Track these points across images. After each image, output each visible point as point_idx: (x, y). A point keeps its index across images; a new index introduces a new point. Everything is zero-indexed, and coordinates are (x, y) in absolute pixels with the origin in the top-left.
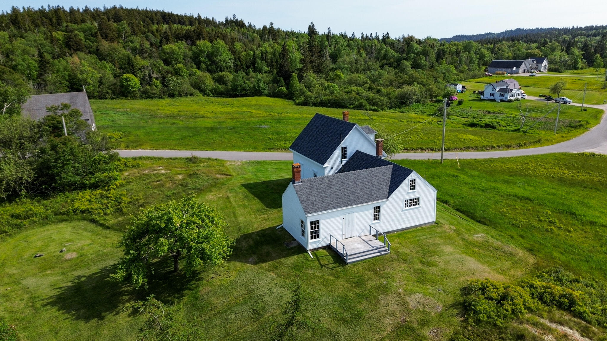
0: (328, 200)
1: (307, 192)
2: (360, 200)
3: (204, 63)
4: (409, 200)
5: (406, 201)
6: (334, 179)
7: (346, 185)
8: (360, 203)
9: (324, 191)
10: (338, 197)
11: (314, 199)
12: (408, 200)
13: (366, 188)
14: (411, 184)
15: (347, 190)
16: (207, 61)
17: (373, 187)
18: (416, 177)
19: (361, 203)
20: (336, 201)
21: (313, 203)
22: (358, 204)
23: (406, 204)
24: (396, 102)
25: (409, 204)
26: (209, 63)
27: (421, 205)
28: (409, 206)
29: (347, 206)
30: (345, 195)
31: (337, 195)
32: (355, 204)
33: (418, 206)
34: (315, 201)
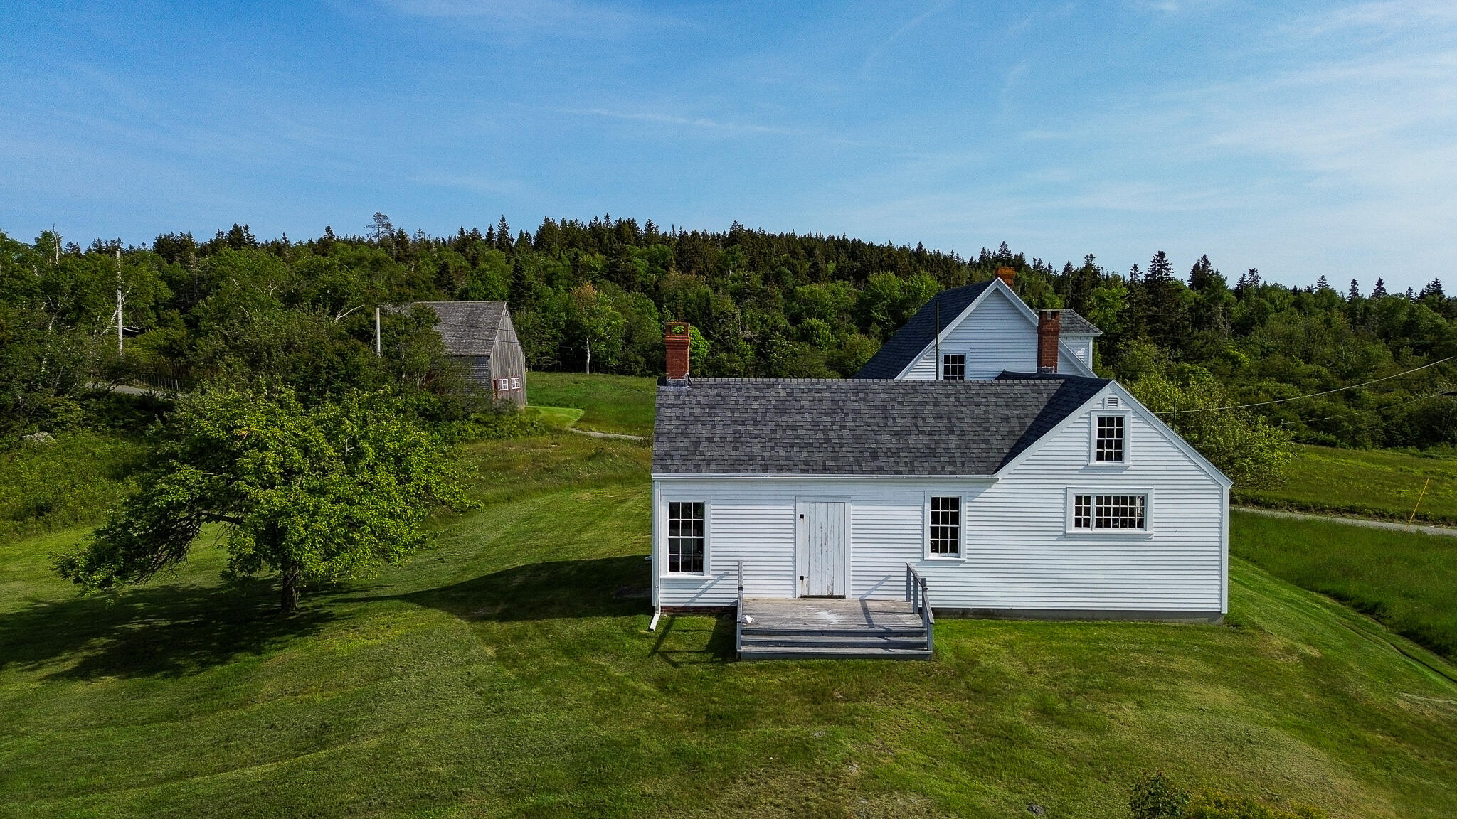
0: (755, 446)
1: (692, 414)
2: (877, 463)
3: (880, 323)
4: (1094, 501)
5: (1078, 499)
6: (810, 391)
7: (847, 415)
8: (872, 472)
9: (754, 419)
10: (796, 441)
11: (709, 435)
12: (1088, 499)
13: (922, 432)
14: (1101, 433)
15: (843, 427)
16: (887, 320)
17: (952, 432)
18: (1121, 407)
19: (880, 470)
20: (783, 453)
21: (696, 445)
22: (864, 472)
23: (1078, 512)
24: (1408, 430)
25: (1093, 517)
26: (892, 323)
27: (1151, 529)
28: (1093, 522)
29: (816, 471)
30: (828, 440)
31: (798, 436)
32: (851, 472)
33: (1137, 531)
34: (709, 440)
